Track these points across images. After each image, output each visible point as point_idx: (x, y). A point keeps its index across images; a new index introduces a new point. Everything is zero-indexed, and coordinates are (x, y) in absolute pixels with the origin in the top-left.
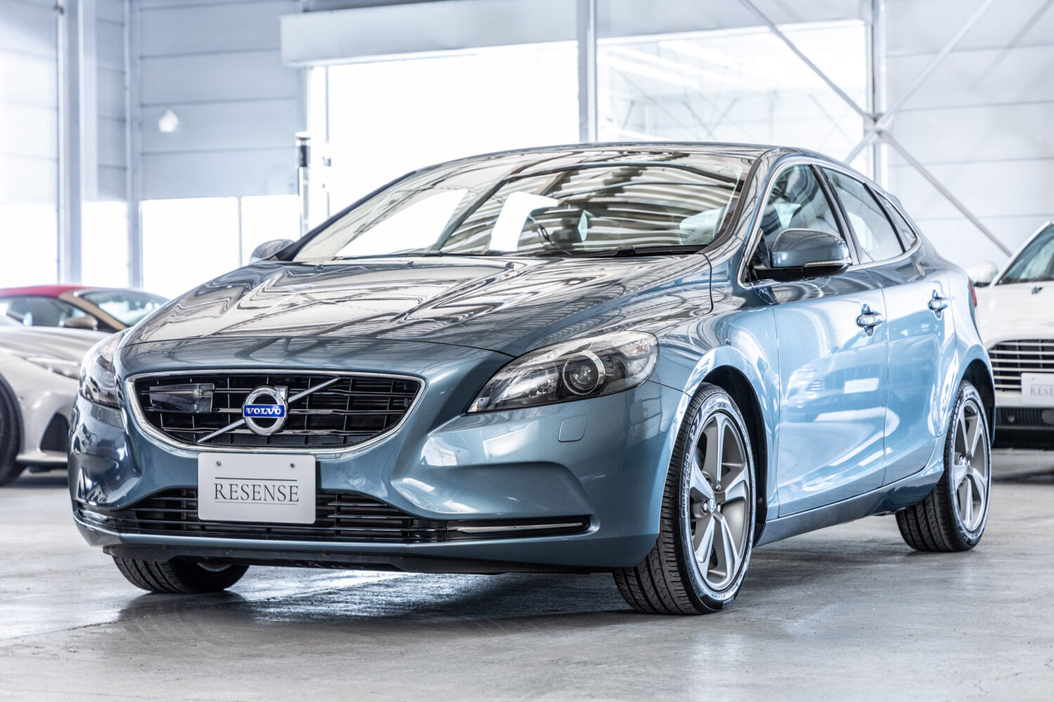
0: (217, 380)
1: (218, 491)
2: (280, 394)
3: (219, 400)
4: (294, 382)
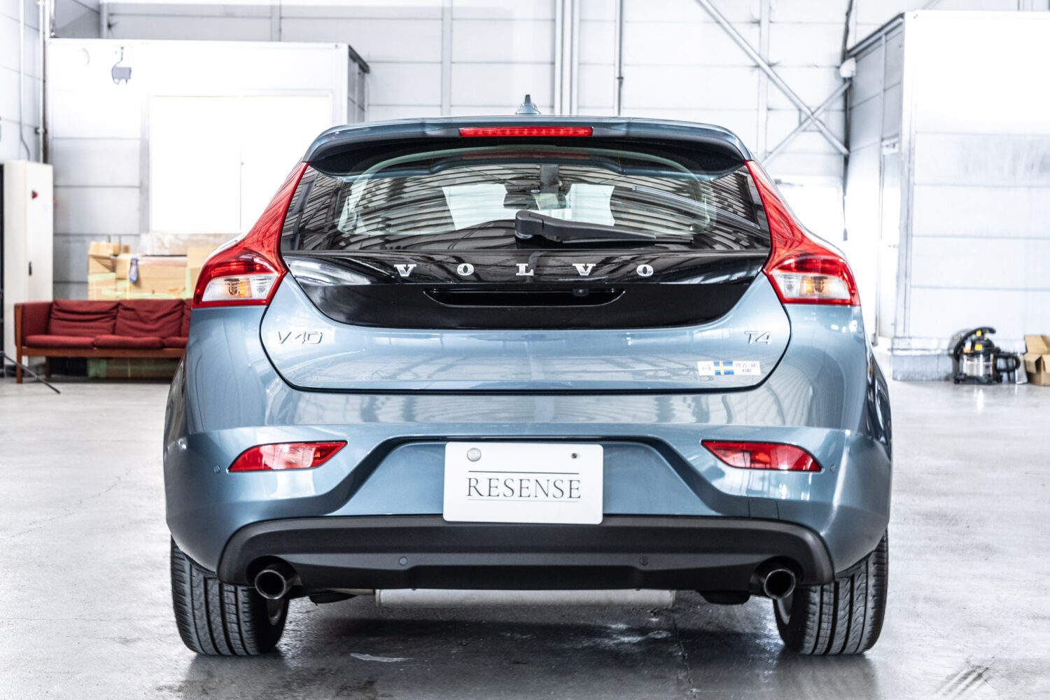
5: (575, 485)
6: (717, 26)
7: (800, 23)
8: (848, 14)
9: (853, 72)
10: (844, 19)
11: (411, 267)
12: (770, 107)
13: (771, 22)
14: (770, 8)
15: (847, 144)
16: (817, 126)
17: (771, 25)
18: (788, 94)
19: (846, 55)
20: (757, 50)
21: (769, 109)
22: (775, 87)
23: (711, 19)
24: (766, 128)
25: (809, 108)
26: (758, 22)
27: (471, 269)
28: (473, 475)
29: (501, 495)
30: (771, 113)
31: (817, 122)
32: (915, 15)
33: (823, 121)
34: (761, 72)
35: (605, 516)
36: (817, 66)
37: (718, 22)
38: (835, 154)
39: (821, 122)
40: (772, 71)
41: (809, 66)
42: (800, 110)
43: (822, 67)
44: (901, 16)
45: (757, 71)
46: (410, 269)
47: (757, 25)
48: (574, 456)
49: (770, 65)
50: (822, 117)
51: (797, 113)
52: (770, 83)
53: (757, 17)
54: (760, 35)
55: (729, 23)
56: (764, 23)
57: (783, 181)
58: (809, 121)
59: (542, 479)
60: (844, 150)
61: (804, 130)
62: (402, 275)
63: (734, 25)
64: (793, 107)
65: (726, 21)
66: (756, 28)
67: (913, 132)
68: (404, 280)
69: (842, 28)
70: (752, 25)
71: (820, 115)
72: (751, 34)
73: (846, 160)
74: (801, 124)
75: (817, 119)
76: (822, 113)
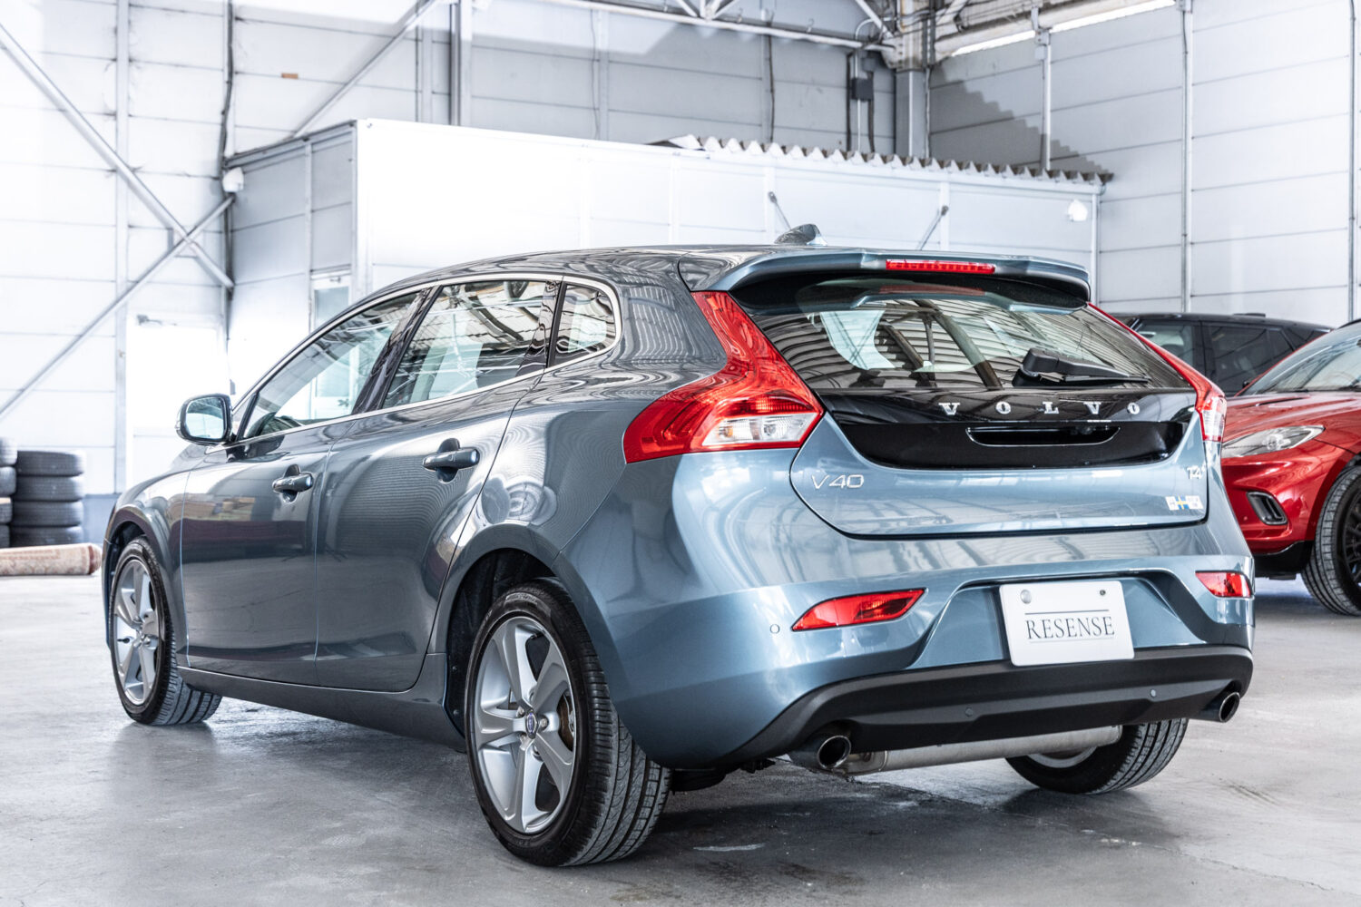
5: (1108, 622)
6: (59, 115)
7: (166, 119)
8: (224, 113)
9: (239, 185)
10: (219, 119)
11: (956, 405)
12: (131, 223)
13: (130, 116)
14: (129, 98)
15: (230, 273)
16: (194, 251)
17: (131, 119)
18: (156, 208)
19: (225, 164)
20: (113, 145)
21: (130, 226)
22: (136, 199)
23: (50, 105)
24: (127, 250)
25: (182, 227)
26: (114, 115)
27: (1008, 407)
28: (1029, 618)
29: (1055, 637)
30: (133, 231)
31: (193, 246)
32: (368, 124)
33: (201, 244)
34: (119, 177)
35: (1136, 650)
36: (189, 176)
37: (62, 110)
38: (213, 286)
39: (197, 244)
40: (136, 177)
41: (179, 175)
42: (170, 229)
43: (195, 176)
44: (352, 124)
45: (113, 177)
46: (955, 407)
47: (112, 118)
48: (1103, 593)
49: (134, 171)
50: (199, 240)
51: (165, 233)
52: (131, 193)
53: (112, 107)
54: (117, 130)
55: (79, 113)
56: (122, 116)
57: (150, 317)
58: (184, 244)
59: (1082, 616)
60: (227, 282)
61: (177, 256)
62: (949, 413)
63: (85, 116)
64: (160, 225)
65: (76, 110)
66: (111, 122)
67: (370, 263)
68: (951, 417)
69: (218, 129)
70: (106, 117)
71: (196, 236)
72: (106, 128)
73: (230, 294)
74: (172, 247)
75: (193, 242)
76: (199, 234)
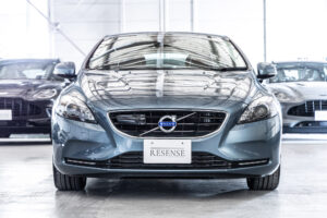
0: (147, 113)
1: (152, 153)
2: (173, 118)
3: (148, 120)
4: (178, 113)
